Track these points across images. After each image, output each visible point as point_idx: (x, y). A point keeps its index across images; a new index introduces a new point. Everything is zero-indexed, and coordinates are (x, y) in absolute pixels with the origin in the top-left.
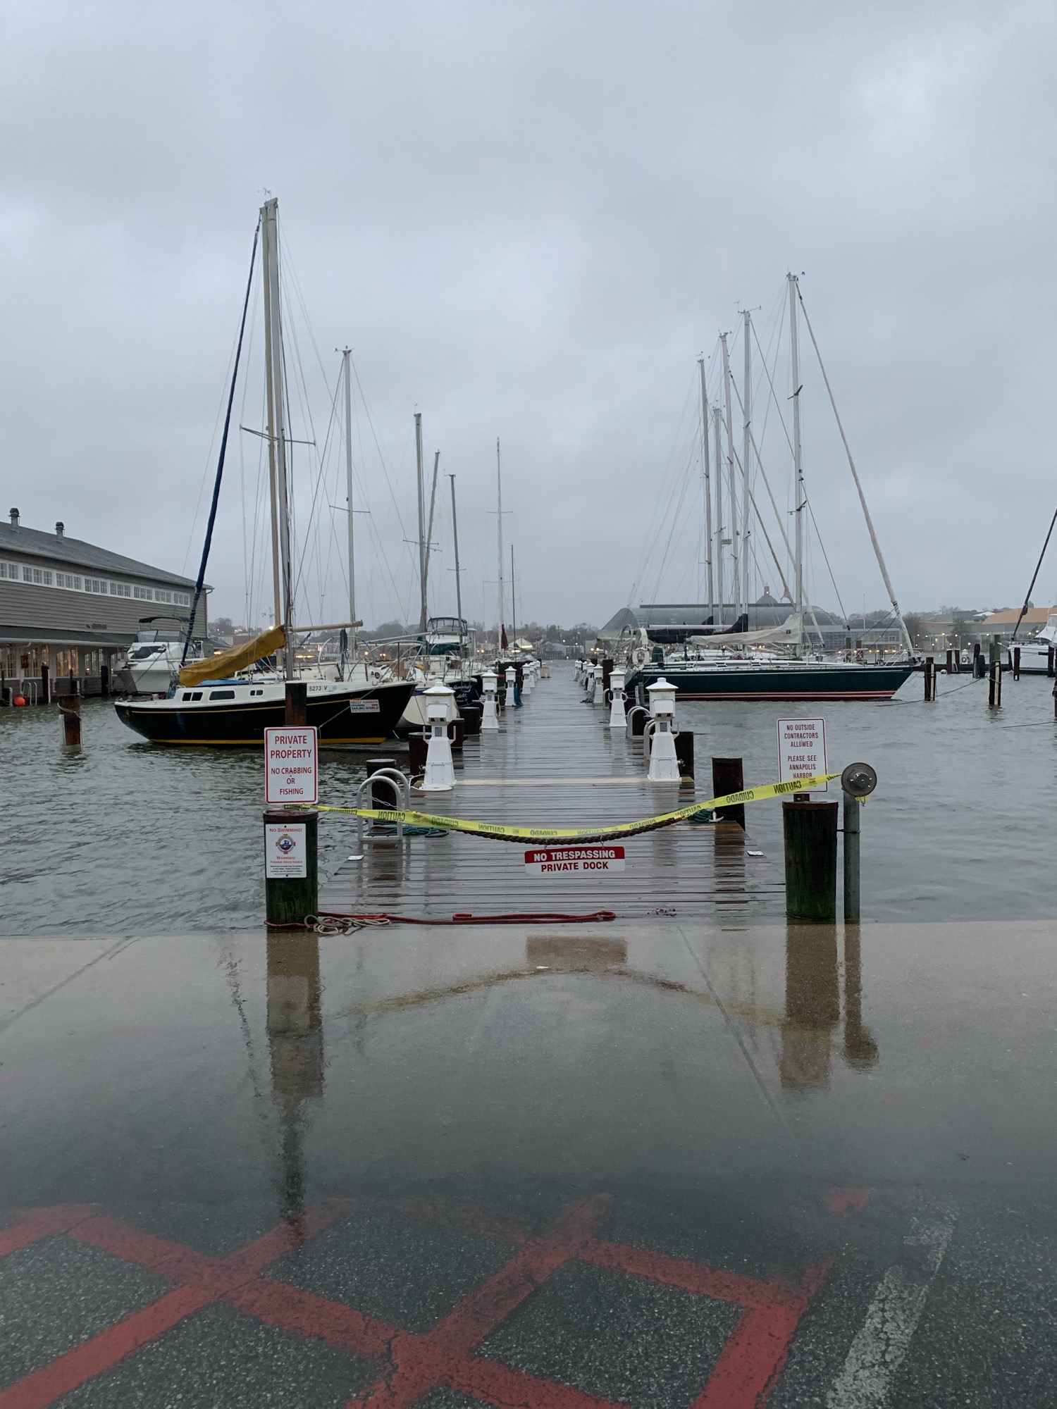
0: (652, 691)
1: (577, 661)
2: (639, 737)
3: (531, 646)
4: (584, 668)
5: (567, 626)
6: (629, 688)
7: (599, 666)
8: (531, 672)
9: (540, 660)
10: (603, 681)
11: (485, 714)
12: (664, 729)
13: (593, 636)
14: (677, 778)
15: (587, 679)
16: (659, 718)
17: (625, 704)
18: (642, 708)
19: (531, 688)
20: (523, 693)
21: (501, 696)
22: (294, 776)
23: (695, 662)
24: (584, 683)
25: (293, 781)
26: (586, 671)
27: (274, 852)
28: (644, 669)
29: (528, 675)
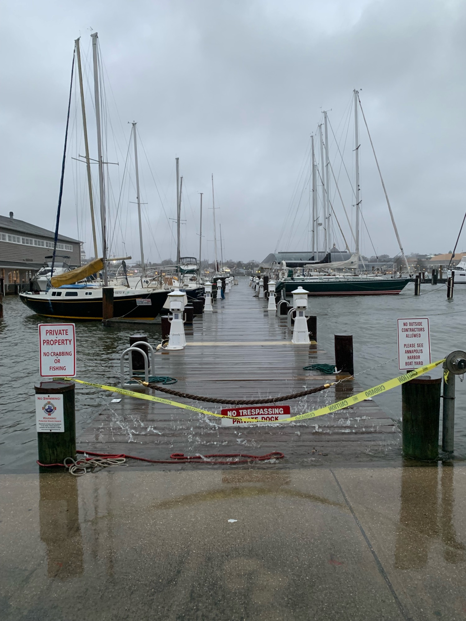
0: (295, 294)
1: (250, 277)
2: (284, 316)
3: (230, 270)
4: (254, 280)
5: (245, 261)
6: (278, 290)
7: (261, 280)
8: (229, 282)
9: (234, 277)
10: (264, 287)
11: (206, 303)
12: (301, 315)
13: (257, 266)
14: (308, 342)
15: (256, 286)
16: (299, 309)
17: (276, 299)
18: (285, 301)
19: (229, 290)
20: (225, 292)
21: (214, 295)
22: (59, 357)
23: (308, 277)
24: (254, 287)
25: (59, 361)
26: (255, 281)
27: (40, 415)
28: (284, 280)
29: (228, 283)
